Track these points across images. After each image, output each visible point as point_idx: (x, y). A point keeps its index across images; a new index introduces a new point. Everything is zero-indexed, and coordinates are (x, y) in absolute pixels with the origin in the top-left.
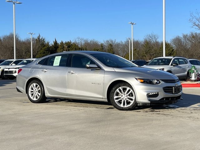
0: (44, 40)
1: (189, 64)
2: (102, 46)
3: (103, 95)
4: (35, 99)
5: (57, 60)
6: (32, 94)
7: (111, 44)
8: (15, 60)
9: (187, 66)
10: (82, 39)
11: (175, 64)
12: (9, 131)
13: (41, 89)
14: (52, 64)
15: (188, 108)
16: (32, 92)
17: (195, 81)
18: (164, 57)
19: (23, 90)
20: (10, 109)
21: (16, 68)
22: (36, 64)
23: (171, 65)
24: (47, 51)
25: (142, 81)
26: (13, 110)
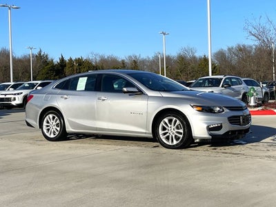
0: (46, 56)
1: (244, 85)
2: (123, 64)
3: (147, 129)
4: (52, 136)
5: (82, 83)
6: (48, 130)
7: (134, 61)
8: (12, 83)
9: (242, 88)
10: (96, 55)
11: (228, 85)
12: (30, 183)
13: (60, 121)
14: (75, 88)
15: (260, 144)
16: (48, 126)
17: (255, 107)
18: (211, 76)
19: (36, 123)
20: (22, 151)
21: (15, 94)
22: (53, 88)
23: (222, 87)
24: (51, 70)
25: (200, 109)
26: (27, 152)
